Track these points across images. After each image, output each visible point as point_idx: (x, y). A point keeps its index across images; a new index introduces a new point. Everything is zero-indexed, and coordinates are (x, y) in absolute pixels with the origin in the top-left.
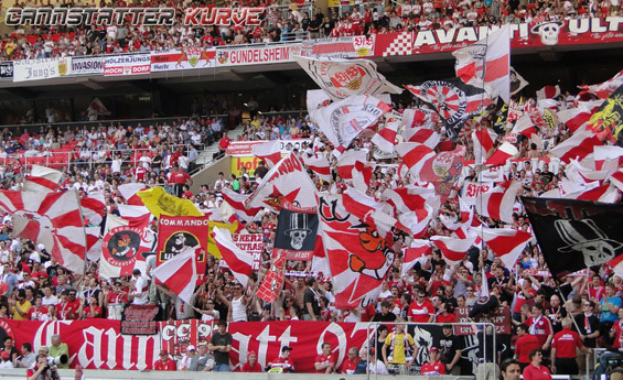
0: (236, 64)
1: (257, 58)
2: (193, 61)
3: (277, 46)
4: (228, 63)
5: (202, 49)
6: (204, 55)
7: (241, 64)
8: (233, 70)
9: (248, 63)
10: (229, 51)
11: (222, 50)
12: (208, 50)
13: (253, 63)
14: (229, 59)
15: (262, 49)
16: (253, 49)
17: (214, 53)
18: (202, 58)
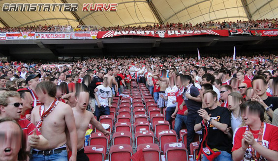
0: (43, 39)
1: (52, 37)
3: (61, 33)
4: (40, 38)
7: (45, 39)
8: (41, 42)
9: (48, 39)
10: (41, 34)
14: (40, 37)
15: (54, 34)
16: (50, 34)
17: (34, 34)
18: (29, 36)
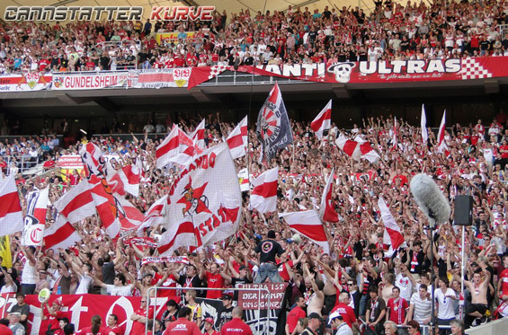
0: (70, 88)
1: (89, 84)
2: (32, 84)
3: (107, 74)
4: (63, 87)
5: (40, 74)
6: (42, 79)
7: (74, 88)
8: (67, 93)
9: (81, 88)
10: (65, 77)
11: (59, 76)
12: (46, 75)
13: (85, 88)
14: (64, 84)
15: (94, 77)
16: (85, 76)
17: (50, 78)
18: (40, 82)
